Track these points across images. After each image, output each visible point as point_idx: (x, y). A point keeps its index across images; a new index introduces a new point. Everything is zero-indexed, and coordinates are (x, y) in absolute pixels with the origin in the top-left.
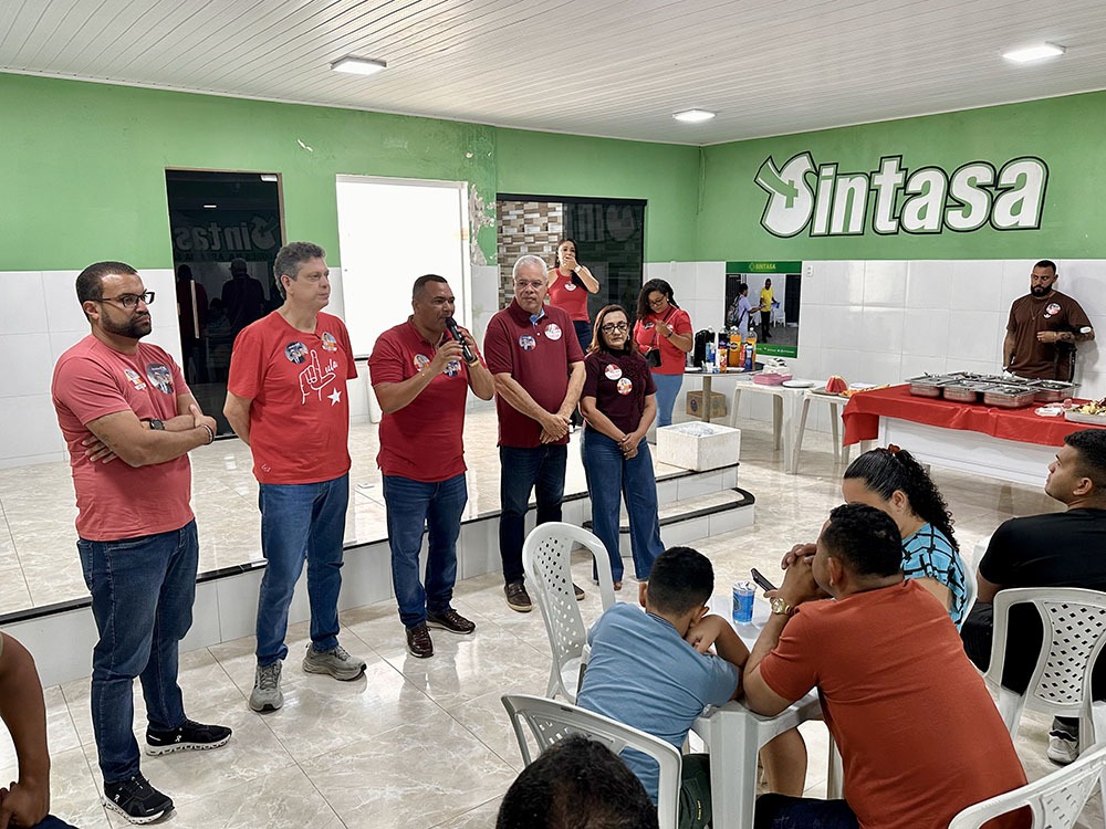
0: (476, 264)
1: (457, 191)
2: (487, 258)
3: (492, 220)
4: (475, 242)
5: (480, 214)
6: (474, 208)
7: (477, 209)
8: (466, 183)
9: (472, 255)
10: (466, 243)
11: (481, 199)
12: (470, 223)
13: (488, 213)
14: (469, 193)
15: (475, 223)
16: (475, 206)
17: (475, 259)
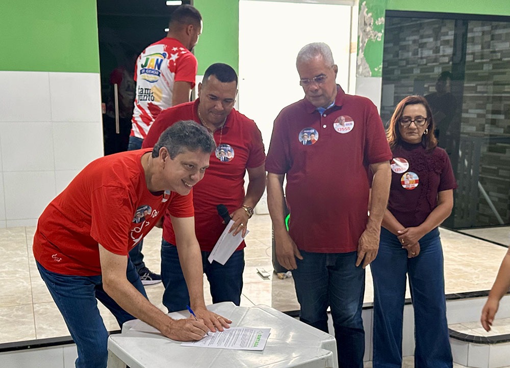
0: (361, 75)
1: (350, 7)
2: (372, 69)
3: (380, 35)
4: (361, 55)
5: (368, 29)
6: (364, 24)
9: (358, 67)
10: (354, 55)
11: (370, 14)
12: (359, 37)
13: (376, 28)
14: (360, 9)
15: (362, 37)
16: (365, 22)
17: (360, 70)
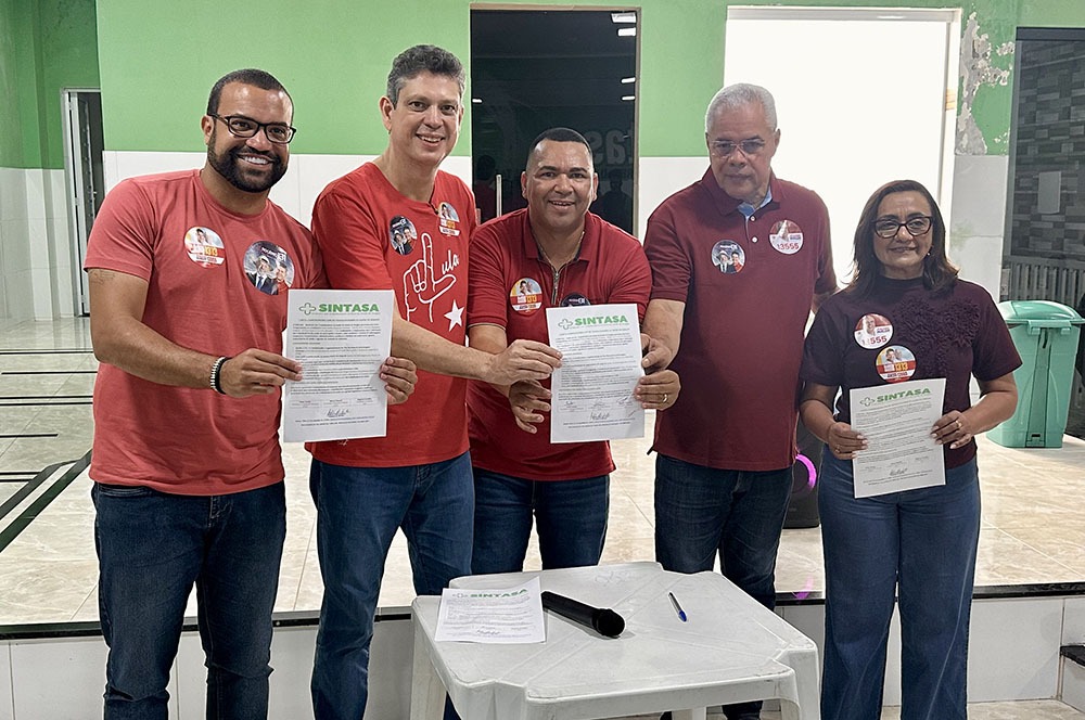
0: (965, 151)
1: (944, 24)
2: (989, 141)
3: (1006, 74)
4: (967, 113)
5: (981, 63)
6: (971, 54)
7: (975, 55)
8: (960, 11)
9: (959, 135)
10: (952, 115)
11: (985, 37)
12: (961, 80)
13: (998, 62)
14: (964, 27)
15: (969, 80)
16: (974, 50)
17: (965, 142)
